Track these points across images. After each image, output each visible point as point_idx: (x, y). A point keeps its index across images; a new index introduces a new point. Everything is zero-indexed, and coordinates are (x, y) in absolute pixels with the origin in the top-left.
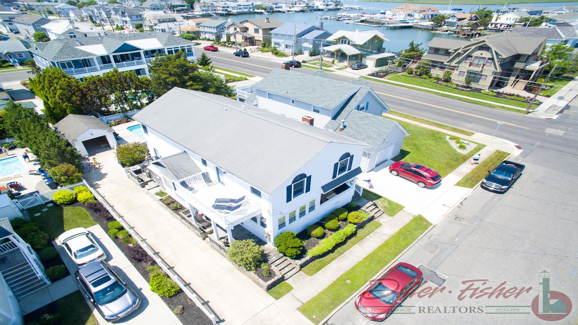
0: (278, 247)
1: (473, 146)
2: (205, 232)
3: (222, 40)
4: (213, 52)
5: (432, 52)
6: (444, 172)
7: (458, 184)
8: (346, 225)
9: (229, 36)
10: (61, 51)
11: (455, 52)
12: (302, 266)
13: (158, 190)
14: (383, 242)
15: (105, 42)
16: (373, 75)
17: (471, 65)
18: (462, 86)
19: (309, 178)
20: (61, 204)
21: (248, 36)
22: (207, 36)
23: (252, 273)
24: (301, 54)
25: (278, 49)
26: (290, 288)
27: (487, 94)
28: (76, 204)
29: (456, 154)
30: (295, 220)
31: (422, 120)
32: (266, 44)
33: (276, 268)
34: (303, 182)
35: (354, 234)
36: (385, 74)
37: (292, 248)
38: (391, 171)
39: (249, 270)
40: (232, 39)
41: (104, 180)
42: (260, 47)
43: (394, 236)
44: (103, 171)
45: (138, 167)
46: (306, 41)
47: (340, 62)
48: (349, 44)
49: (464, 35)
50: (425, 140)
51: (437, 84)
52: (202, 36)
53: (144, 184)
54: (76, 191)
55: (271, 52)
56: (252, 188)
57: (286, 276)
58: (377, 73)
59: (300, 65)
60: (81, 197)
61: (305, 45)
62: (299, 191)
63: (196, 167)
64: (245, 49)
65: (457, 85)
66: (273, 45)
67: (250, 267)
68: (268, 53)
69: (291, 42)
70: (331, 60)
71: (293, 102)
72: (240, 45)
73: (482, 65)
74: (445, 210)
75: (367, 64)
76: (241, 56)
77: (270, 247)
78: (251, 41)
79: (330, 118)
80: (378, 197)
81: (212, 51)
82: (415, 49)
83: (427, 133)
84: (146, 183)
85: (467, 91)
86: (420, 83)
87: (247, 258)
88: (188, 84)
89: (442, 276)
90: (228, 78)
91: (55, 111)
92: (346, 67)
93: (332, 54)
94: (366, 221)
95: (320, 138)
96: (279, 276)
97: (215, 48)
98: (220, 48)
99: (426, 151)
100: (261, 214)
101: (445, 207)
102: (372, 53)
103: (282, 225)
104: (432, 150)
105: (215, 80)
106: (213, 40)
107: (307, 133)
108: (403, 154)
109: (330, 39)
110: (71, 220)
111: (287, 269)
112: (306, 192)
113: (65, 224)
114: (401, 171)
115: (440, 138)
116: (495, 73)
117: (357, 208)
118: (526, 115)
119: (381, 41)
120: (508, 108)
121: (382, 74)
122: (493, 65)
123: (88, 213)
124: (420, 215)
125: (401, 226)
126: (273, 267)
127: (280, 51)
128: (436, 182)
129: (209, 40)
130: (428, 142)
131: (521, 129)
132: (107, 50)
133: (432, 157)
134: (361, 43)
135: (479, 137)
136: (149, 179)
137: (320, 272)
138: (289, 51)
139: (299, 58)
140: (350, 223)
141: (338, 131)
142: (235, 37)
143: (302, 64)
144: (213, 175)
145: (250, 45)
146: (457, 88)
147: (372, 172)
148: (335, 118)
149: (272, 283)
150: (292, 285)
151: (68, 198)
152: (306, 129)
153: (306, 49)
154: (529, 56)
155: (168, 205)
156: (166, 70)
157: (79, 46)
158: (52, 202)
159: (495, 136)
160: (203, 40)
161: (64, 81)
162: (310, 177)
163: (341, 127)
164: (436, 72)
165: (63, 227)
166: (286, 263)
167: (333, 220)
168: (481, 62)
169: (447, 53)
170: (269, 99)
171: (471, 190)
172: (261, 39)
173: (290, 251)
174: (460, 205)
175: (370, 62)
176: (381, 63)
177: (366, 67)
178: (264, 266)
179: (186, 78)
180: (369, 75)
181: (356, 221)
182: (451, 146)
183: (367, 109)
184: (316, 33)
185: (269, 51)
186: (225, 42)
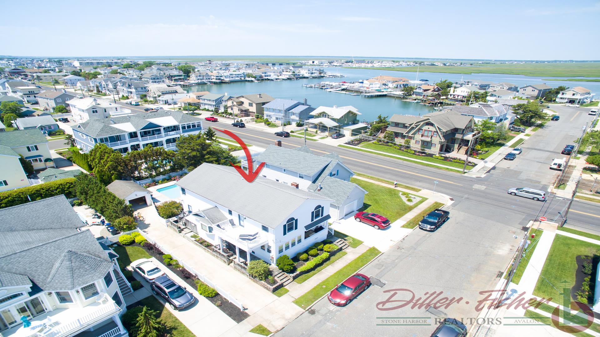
0: (278, 266)
1: (418, 199)
2: (229, 259)
3: (220, 111)
4: (213, 123)
5: (394, 125)
6: (394, 219)
7: (403, 226)
8: (322, 253)
9: (226, 107)
10: (102, 130)
11: (410, 126)
12: (294, 278)
13: (192, 234)
14: (348, 263)
15: (133, 121)
16: (349, 143)
17: (422, 136)
18: (419, 152)
19: (296, 221)
20: (123, 244)
21: (244, 109)
22: (207, 107)
23: (263, 282)
24: (290, 124)
25: (269, 120)
26: (287, 291)
27: (437, 158)
28: (133, 245)
29: (405, 206)
30: (289, 248)
31: (384, 180)
32: (259, 116)
33: (278, 279)
34: (293, 222)
35: (328, 259)
36: (358, 142)
37: (287, 265)
38: (356, 219)
39: (261, 280)
40: (229, 111)
41: (148, 228)
42: (254, 118)
43: (355, 260)
44: (147, 222)
45: (175, 219)
46: (294, 114)
47: (322, 132)
48: (328, 118)
49: (430, 104)
50: (383, 196)
51: (399, 151)
52: (202, 107)
53: (181, 230)
54: (133, 235)
55: (264, 123)
56: (263, 226)
57: (284, 284)
58: (353, 141)
59: (289, 135)
60: (137, 240)
61: (293, 117)
62: (290, 229)
63: (224, 216)
64: (241, 120)
65: (415, 151)
66: (265, 117)
67: (262, 277)
68: (261, 123)
69: (281, 115)
70: (315, 130)
71: (285, 170)
72: (237, 116)
73: (430, 137)
74: (392, 244)
75: (344, 134)
76: (238, 127)
77: (273, 266)
78: (246, 113)
79: (311, 182)
80: (347, 236)
81: (212, 121)
82: (383, 121)
83: (386, 191)
84: (182, 230)
85: (422, 156)
86: (386, 150)
87: (260, 271)
88: (207, 157)
89: (384, 282)
90: (231, 148)
91: (104, 178)
92: (327, 136)
93: (315, 126)
94: (336, 251)
95: (301, 196)
96: (280, 283)
97: (216, 119)
98: (220, 119)
99: (383, 204)
100: (268, 243)
101: (392, 241)
102: (348, 125)
103: (281, 251)
104: (388, 203)
105: (224, 152)
106: (212, 111)
107: (294, 194)
108: (366, 206)
109: (313, 113)
110: (133, 255)
111: (285, 280)
112: (295, 229)
113: (130, 257)
114: (362, 218)
115: (395, 194)
116: (441, 142)
117: (331, 243)
118: (463, 175)
119: (355, 115)
120: (451, 169)
121: (356, 142)
122: (438, 136)
123: (144, 250)
124: (374, 247)
125: (360, 255)
126: (276, 278)
127: (272, 122)
128: (385, 225)
129: (208, 110)
130: (386, 197)
131: (456, 186)
132: (135, 128)
133: (387, 208)
134: (338, 117)
135: (424, 193)
136: (184, 227)
137: (306, 281)
138: (279, 122)
139: (288, 129)
140: (325, 251)
141: (317, 191)
142: (232, 109)
143: (291, 134)
144: (236, 221)
145: (245, 116)
146: (415, 153)
147: (343, 220)
148: (314, 182)
149: (276, 287)
150: (289, 289)
151: (129, 241)
152: (294, 191)
153: (293, 120)
154: (464, 130)
155: (201, 243)
156: (189, 146)
157: (112, 124)
158: (115, 243)
159: (435, 191)
160: (203, 110)
161: (114, 155)
162: (297, 219)
163: (319, 188)
164: (399, 141)
165: (129, 259)
166: (284, 276)
167: (314, 250)
168: (430, 134)
169: (404, 126)
170: (267, 168)
171: (412, 230)
172: (255, 111)
173: (286, 267)
174: (402, 240)
175: (347, 132)
176: (355, 132)
177: (344, 136)
178: (270, 278)
179: (205, 152)
180: (346, 143)
181: (329, 250)
182: (402, 200)
183: (337, 175)
184: (301, 108)
185: (262, 122)
186: (223, 113)
